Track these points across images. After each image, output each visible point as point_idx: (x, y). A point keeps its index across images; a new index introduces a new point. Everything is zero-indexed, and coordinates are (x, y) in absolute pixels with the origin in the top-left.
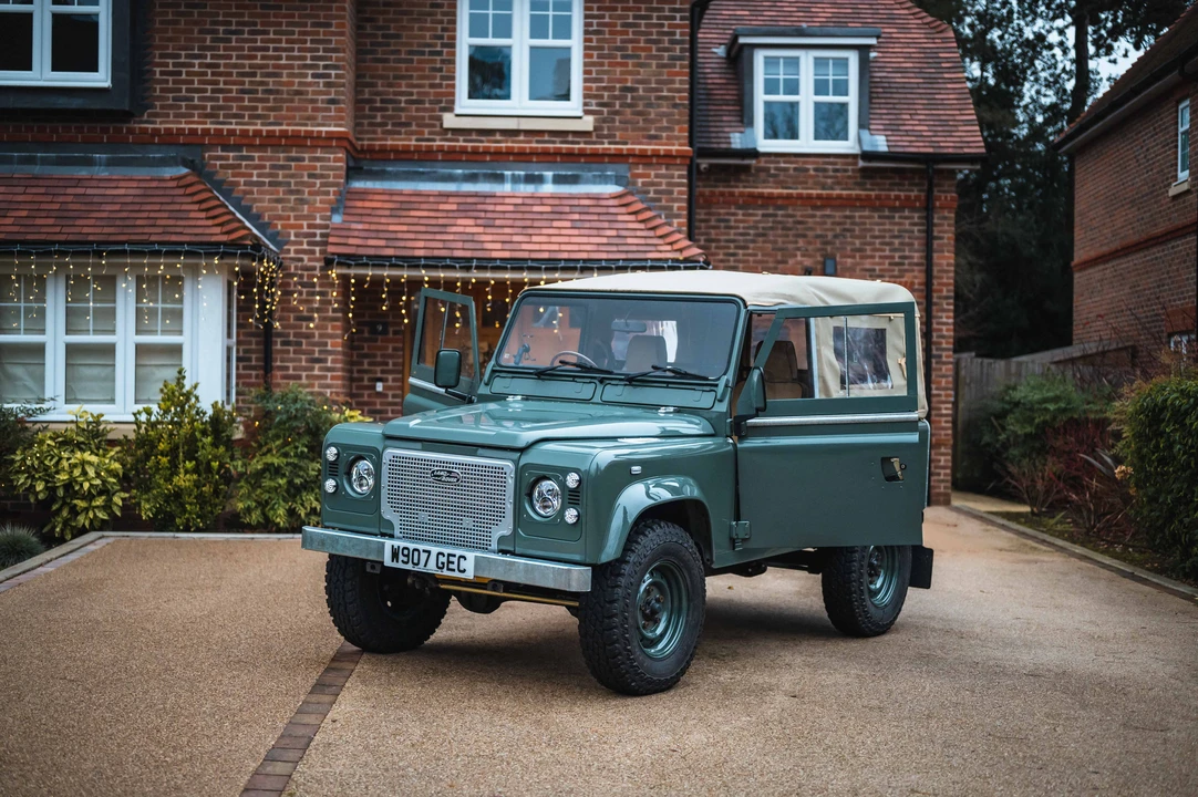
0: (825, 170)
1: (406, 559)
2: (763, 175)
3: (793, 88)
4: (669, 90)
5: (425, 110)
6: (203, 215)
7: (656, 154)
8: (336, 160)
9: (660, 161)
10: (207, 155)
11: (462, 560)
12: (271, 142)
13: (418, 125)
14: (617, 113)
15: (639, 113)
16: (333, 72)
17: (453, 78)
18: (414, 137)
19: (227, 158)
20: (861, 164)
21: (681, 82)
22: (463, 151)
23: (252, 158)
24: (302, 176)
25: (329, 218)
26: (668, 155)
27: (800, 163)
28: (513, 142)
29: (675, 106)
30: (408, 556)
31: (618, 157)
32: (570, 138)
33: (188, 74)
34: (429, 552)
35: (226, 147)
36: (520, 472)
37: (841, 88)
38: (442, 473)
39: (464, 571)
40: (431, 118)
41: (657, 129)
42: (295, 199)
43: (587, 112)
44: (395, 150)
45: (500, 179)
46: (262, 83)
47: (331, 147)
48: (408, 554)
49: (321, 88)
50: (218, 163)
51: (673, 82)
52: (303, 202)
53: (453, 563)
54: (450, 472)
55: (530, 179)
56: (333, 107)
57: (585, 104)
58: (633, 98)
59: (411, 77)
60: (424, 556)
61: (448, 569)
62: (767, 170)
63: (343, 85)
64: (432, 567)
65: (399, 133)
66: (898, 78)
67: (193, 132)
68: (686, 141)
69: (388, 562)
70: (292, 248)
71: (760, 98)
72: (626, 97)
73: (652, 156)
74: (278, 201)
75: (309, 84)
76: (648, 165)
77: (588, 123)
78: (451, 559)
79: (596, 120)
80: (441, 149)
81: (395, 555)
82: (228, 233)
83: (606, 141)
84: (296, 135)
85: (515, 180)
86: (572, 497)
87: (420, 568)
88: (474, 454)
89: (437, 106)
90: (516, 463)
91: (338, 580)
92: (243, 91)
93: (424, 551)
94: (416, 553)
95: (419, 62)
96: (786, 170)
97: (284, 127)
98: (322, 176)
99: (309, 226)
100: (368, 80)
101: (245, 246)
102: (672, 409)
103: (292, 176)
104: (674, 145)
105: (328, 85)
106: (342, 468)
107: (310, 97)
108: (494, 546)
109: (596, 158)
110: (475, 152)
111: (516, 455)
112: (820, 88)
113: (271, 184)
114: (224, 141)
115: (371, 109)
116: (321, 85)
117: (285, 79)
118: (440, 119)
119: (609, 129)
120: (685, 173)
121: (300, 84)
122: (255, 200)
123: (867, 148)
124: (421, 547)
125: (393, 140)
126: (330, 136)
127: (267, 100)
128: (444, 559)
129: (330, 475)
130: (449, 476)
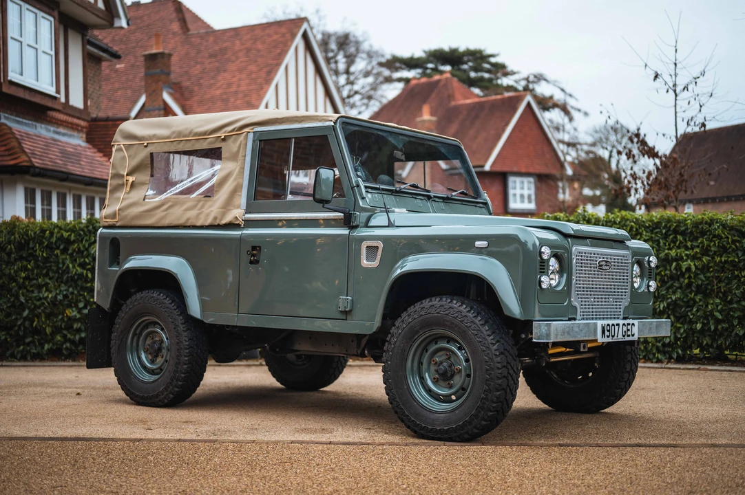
1: (608, 334)
30: (609, 331)
38: (603, 263)
39: (634, 335)
48: (610, 329)
53: (629, 330)
54: (607, 262)
61: (627, 336)
64: (620, 337)
69: (599, 337)
81: (603, 332)
86: (650, 273)
87: (615, 339)
93: (617, 325)
94: (613, 327)
108: (622, 316)
124: (615, 322)
128: (625, 329)
129: (541, 272)
130: (606, 265)
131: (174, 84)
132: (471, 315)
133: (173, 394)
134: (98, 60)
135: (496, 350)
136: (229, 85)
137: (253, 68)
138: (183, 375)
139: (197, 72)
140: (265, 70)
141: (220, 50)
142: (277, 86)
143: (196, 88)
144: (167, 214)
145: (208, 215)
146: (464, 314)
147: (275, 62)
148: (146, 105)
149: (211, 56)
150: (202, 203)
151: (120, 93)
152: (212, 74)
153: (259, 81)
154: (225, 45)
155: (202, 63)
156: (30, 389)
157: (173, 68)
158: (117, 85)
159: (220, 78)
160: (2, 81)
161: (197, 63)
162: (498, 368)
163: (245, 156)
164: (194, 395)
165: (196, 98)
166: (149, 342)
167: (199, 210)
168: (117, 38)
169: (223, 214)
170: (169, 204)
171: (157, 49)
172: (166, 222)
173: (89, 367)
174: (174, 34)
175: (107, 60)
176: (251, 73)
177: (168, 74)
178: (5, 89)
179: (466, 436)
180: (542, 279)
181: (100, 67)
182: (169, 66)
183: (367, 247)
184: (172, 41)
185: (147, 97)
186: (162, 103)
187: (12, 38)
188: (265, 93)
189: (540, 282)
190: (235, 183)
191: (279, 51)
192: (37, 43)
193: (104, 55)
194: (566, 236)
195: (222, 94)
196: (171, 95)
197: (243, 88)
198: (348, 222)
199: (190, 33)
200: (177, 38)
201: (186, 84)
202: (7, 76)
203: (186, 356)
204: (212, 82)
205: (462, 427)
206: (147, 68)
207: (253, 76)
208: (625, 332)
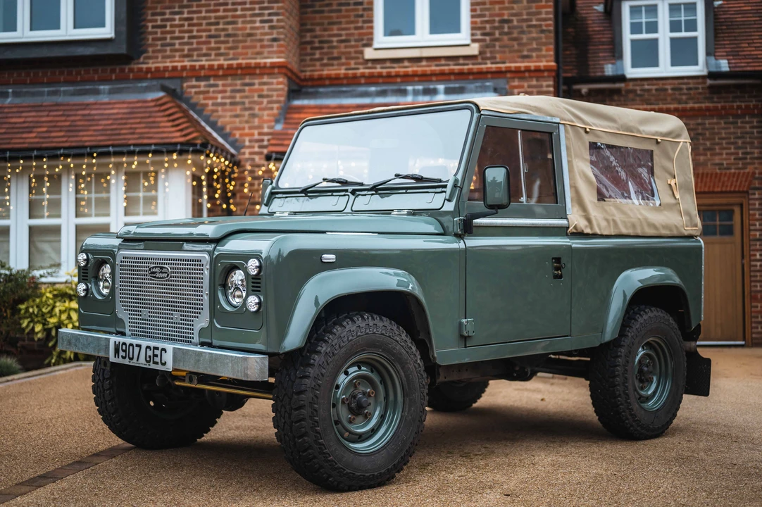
0: (681, 89)
1: (124, 355)
2: (631, 96)
3: (653, 27)
4: (538, 20)
5: (352, 47)
6: (170, 124)
7: (528, 70)
8: (278, 83)
9: (532, 74)
10: (185, 85)
11: (163, 352)
12: (230, 72)
13: (347, 58)
14: (497, 40)
15: (515, 39)
16: (275, 18)
17: (371, 21)
18: (344, 67)
19: (199, 87)
20: (709, 82)
21: (547, 13)
22: (380, 75)
23: (216, 86)
24: (253, 97)
25: (272, 127)
26: (538, 70)
27: (660, 84)
28: (418, 66)
29: (542, 31)
30: (125, 351)
31: (499, 74)
32: (461, 61)
33: (171, 26)
34: (139, 346)
35: (199, 78)
36: (214, 261)
37: (692, 26)
38: (156, 270)
39: (164, 364)
40: (356, 52)
41: (529, 50)
42: (249, 115)
43: (474, 41)
44: (329, 77)
45: (404, 93)
46: (224, 30)
47: (274, 74)
48: (126, 349)
49: (267, 30)
50: (193, 90)
51: (540, 13)
52: (254, 116)
53: (157, 356)
54: (162, 268)
55: (427, 92)
56: (275, 44)
57: (472, 35)
58: (509, 28)
59: (340, 23)
60: (137, 350)
61: (155, 363)
62: (634, 91)
63: (283, 27)
64: (142, 362)
65: (332, 65)
66: (739, 18)
67: (175, 68)
68: (553, 58)
69: (113, 358)
70: (247, 151)
71: (628, 37)
72: (503, 28)
73: (524, 72)
74: (237, 116)
75: (257, 28)
76: (522, 78)
77: (474, 49)
78: (157, 352)
79: (481, 47)
80: (363, 75)
82: (185, 135)
83: (488, 62)
84: (248, 67)
85: (416, 93)
86: (254, 284)
87: (134, 363)
88: (180, 249)
89: (360, 43)
90: (211, 253)
91: (99, 379)
92: (210, 37)
94: (131, 348)
95: (347, 11)
96: (649, 90)
97: (240, 61)
98: (267, 96)
99: (260, 134)
100: (309, 27)
101: (195, 145)
102: (405, 212)
103: (247, 97)
104: (541, 62)
105: (271, 28)
106: (91, 273)
107: (258, 37)
108: (196, 340)
109: (481, 75)
110: (389, 76)
111: (210, 247)
112: (675, 26)
113: (231, 104)
114: (196, 74)
115: (312, 48)
116: (267, 28)
117: (240, 25)
118: (362, 53)
119: (491, 52)
120: (551, 83)
121: (252, 28)
122: (220, 117)
123: (713, 69)
125: (329, 70)
126: (273, 66)
127: (227, 42)
128: (150, 353)
129: (83, 280)
130: (161, 272)
180: (79, 287)
208: (150, 357)
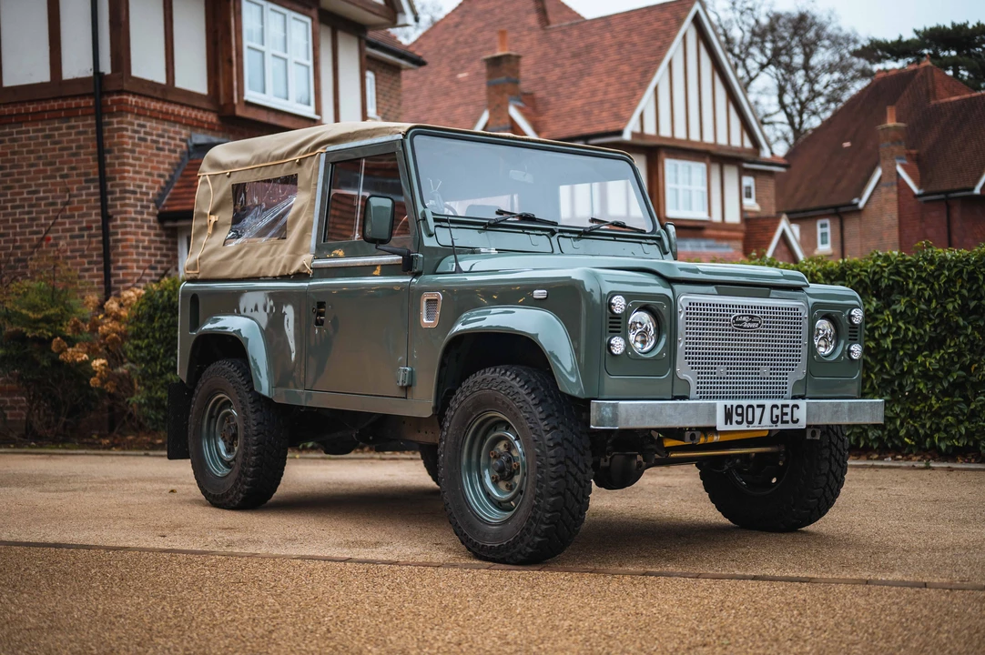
1: (739, 419)
11: (795, 408)
30: (742, 415)
34: (762, 406)
38: (744, 319)
39: (798, 420)
48: (743, 412)
53: (786, 414)
54: (752, 317)
60: (758, 412)
61: (783, 422)
64: (767, 422)
69: (720, 424)
78: (785, 410)
81: (728, 417)
86: (851, 333)
87: (755, 426)
88: (767, 296)
93: (758, 406)
94: (750, 410)
108: (789, 394)
124: (755, 402)
128: (777, 412)
129: (610, 332)
130: (751, 322)
131: (525, 94)
132: (523, 391)
133: (243, 493)
134: (396, 69)
135: (550, 440)
136: (594, 93)
137: (625, 68)
138: (251, 469)
139: (555, 78)
140: (641, 69)
141: (587, 46)
142: (656, 89)
143: (553, 99)
144: (242, 262)
145: (279, 262)
146: (516, 391)
147: (653, 59)
148: (490, 124)
149: (576, 55)
150: (275, 246)
151: (460, 110)
152: (574, 79)
153: (634, 84)
154: (592, 40)
155: (562, 66)
156: (134, 485)
157: (523, 74)
158: (457, 100)
159: (582, 84)
160: (236, 101)
161: (556, 65)
162: (552, 465)
163: (316, 185)
164: (275, 494)
165: (551, 113)
166: (226, 426)
167: (272, 256)
168: (461, 39)
169: (293, 261)
170: (246, 249)
171: (503, 50)
172: (241, 273)
173: (171, 457)
174: (531, 29)
175: (407, 69)
176: (623, 74)
177: (516, 82)
178: (239, 112)
179: (520, 557)
180: (612, 342)
181: (400, 77)
182: (516, 71)
183: (428, 300)
184: (527, 39)
185: (491, 114)
186: (507, 121)
187: (249, 48)
188: (639, 100)
189: (609, 345)
190: (306, 219)
191: (659, 43)
192: (286, 51)
193: (403, 63)
194: (670, 281)
195: (583, 105)
196: (519, 109)
197: (611, 96)
198: (407, 266)
199: (552, 26)
200: (534, 35)
201: (540, 94)
202: (243, 95)
203: (254, 445)
204: (573, 89)
205: (514, 544)
206: (490, 76)
207: (625, 78)
208: (777, 416)
